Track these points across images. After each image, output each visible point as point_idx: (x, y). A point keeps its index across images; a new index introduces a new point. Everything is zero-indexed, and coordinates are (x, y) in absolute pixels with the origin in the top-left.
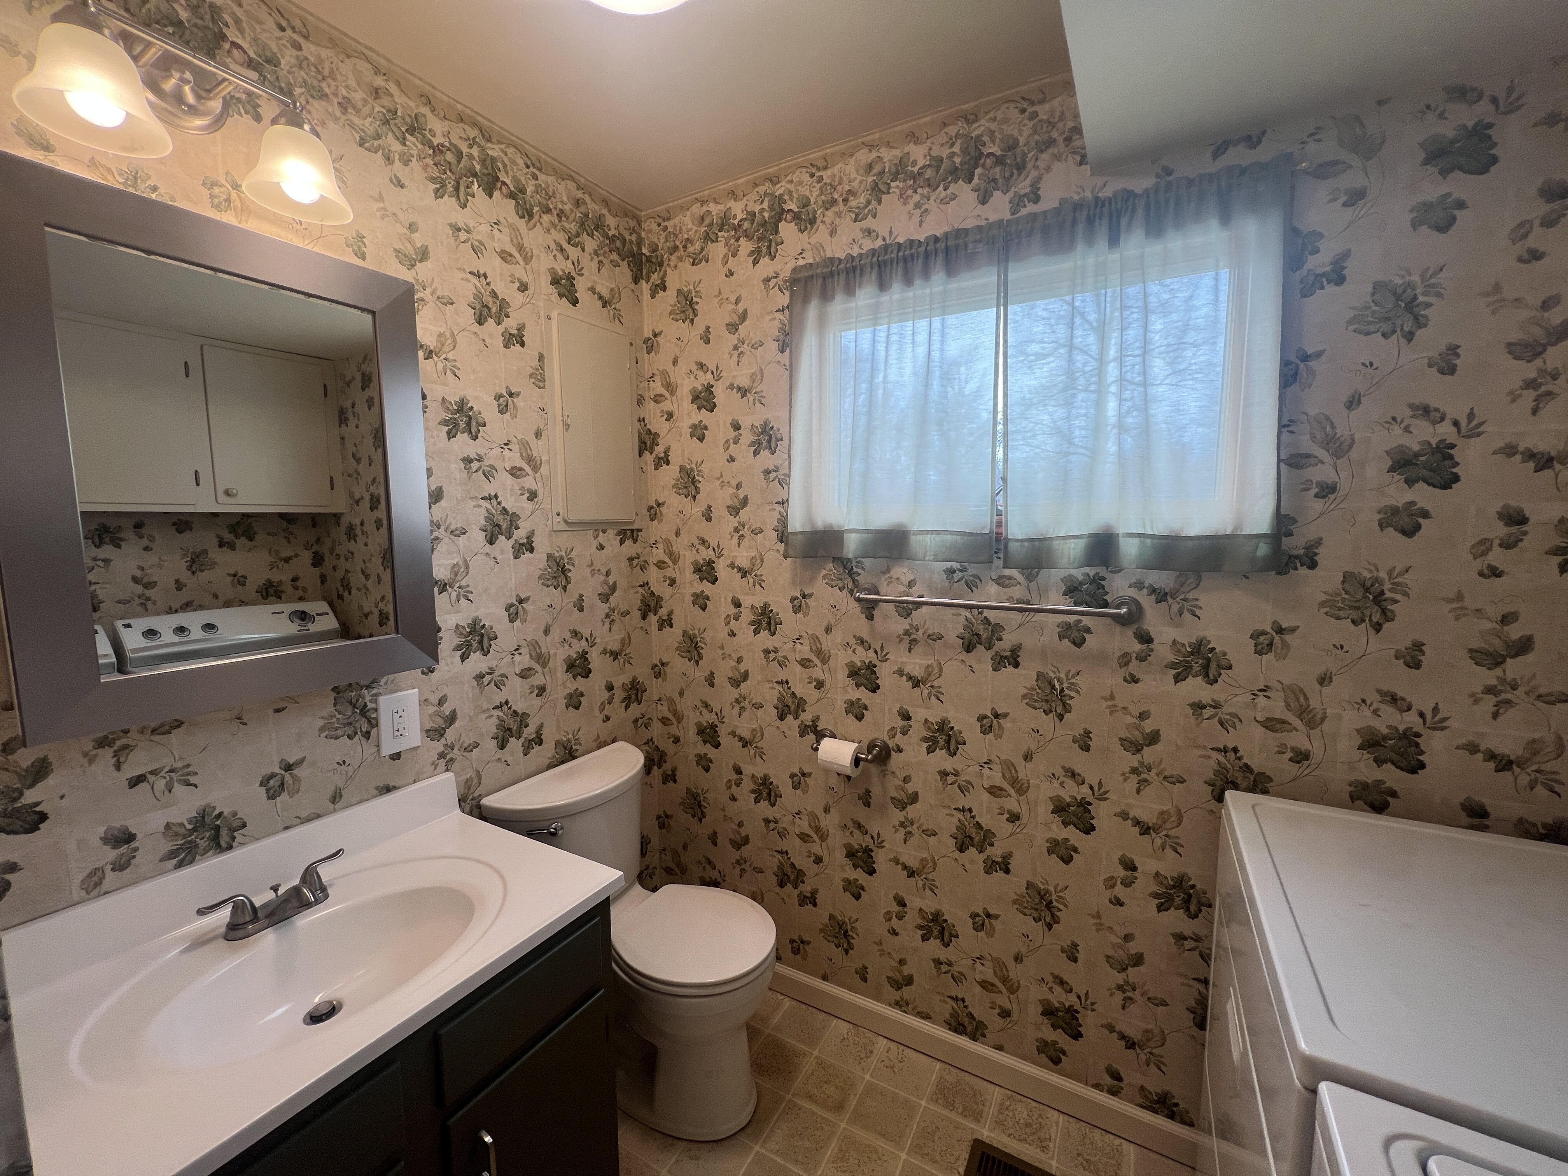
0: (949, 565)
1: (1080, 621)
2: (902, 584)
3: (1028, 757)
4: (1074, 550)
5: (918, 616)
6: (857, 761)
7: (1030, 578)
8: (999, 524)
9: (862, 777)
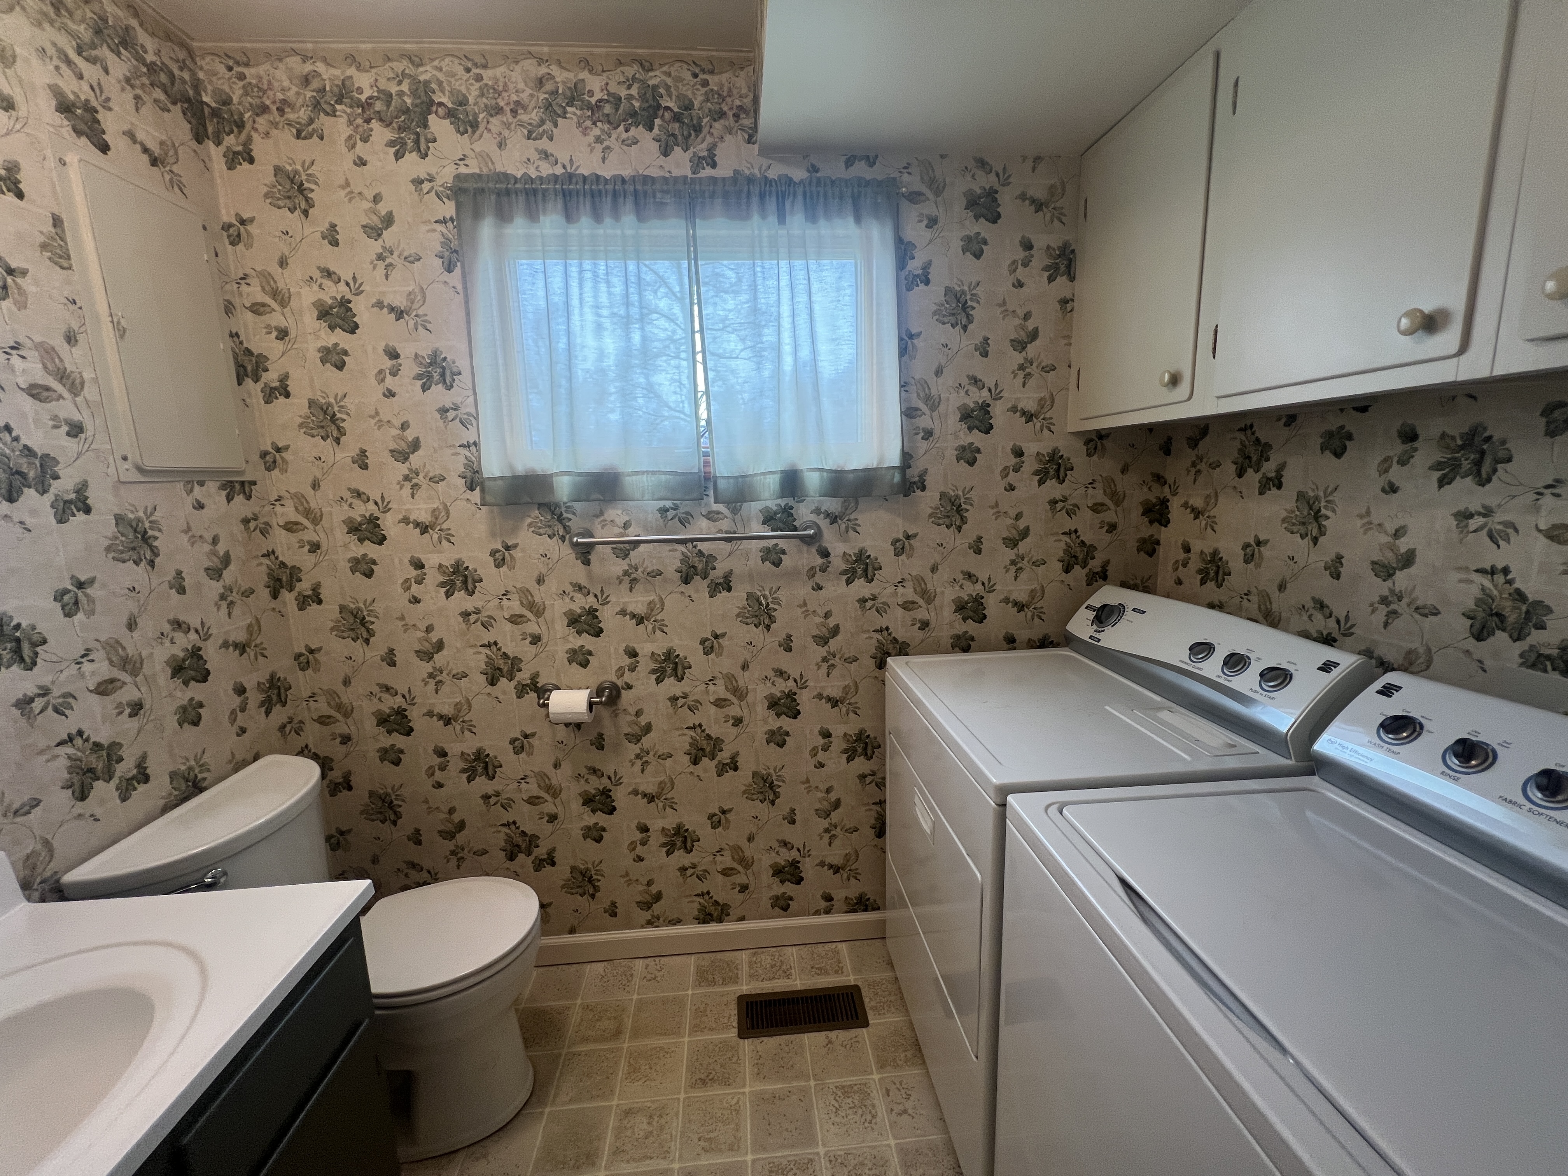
0: (662, 503)
1: (776, 545)
2: (617, 526)
3: (745, 667)
4: (772, 483)
5: (635, 555)
6: (591, 705)
7: (735, 511)
8: (706, 464)
9: (597, 720)
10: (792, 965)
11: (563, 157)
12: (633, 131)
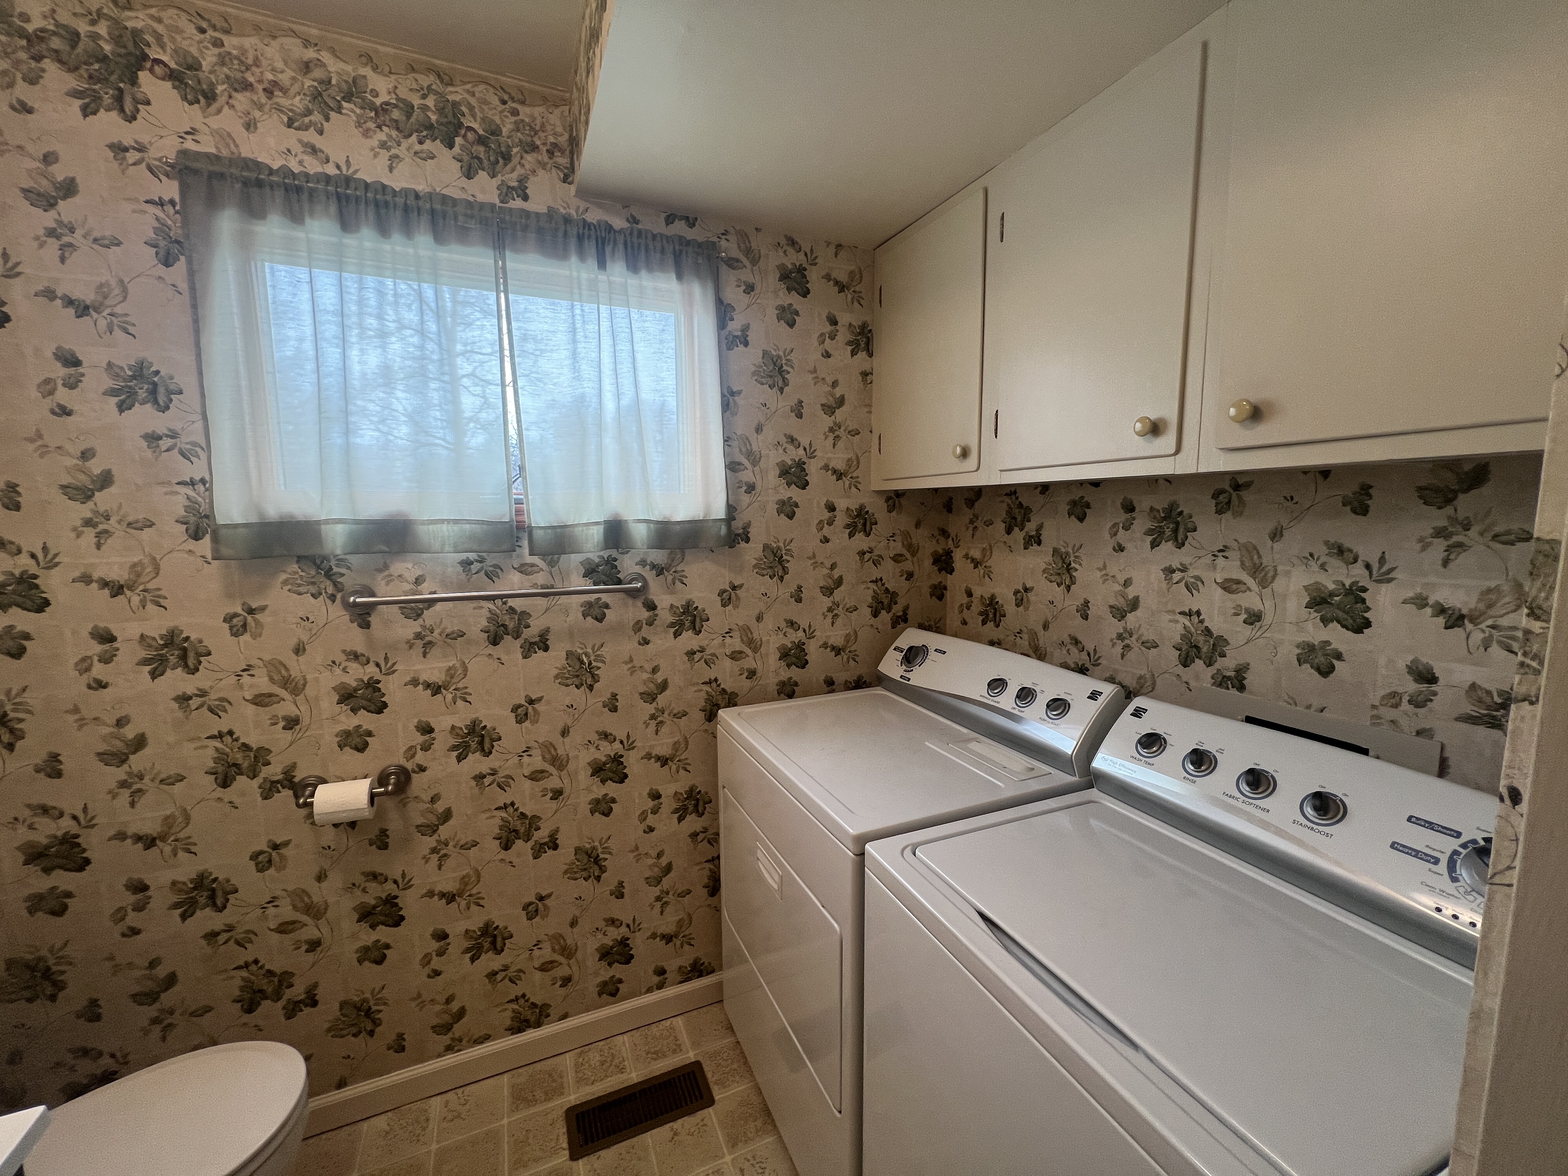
0: (464, 556)
1: (599, 599)
2: (407, 581)
3: (565, 732)
4: (596, 534)
5: (430, 616)
6: (372, 797)
7: (552, 564)
8: (519, 512)
9: (380, 815)
10: (625, 1055)
11: (337, 155)
12: (428, 145)
